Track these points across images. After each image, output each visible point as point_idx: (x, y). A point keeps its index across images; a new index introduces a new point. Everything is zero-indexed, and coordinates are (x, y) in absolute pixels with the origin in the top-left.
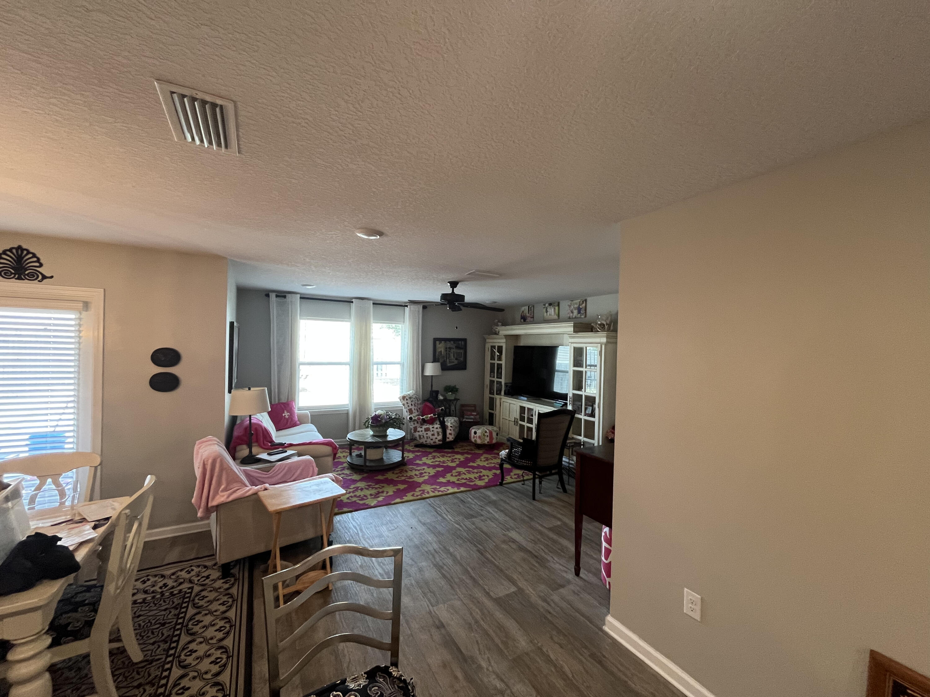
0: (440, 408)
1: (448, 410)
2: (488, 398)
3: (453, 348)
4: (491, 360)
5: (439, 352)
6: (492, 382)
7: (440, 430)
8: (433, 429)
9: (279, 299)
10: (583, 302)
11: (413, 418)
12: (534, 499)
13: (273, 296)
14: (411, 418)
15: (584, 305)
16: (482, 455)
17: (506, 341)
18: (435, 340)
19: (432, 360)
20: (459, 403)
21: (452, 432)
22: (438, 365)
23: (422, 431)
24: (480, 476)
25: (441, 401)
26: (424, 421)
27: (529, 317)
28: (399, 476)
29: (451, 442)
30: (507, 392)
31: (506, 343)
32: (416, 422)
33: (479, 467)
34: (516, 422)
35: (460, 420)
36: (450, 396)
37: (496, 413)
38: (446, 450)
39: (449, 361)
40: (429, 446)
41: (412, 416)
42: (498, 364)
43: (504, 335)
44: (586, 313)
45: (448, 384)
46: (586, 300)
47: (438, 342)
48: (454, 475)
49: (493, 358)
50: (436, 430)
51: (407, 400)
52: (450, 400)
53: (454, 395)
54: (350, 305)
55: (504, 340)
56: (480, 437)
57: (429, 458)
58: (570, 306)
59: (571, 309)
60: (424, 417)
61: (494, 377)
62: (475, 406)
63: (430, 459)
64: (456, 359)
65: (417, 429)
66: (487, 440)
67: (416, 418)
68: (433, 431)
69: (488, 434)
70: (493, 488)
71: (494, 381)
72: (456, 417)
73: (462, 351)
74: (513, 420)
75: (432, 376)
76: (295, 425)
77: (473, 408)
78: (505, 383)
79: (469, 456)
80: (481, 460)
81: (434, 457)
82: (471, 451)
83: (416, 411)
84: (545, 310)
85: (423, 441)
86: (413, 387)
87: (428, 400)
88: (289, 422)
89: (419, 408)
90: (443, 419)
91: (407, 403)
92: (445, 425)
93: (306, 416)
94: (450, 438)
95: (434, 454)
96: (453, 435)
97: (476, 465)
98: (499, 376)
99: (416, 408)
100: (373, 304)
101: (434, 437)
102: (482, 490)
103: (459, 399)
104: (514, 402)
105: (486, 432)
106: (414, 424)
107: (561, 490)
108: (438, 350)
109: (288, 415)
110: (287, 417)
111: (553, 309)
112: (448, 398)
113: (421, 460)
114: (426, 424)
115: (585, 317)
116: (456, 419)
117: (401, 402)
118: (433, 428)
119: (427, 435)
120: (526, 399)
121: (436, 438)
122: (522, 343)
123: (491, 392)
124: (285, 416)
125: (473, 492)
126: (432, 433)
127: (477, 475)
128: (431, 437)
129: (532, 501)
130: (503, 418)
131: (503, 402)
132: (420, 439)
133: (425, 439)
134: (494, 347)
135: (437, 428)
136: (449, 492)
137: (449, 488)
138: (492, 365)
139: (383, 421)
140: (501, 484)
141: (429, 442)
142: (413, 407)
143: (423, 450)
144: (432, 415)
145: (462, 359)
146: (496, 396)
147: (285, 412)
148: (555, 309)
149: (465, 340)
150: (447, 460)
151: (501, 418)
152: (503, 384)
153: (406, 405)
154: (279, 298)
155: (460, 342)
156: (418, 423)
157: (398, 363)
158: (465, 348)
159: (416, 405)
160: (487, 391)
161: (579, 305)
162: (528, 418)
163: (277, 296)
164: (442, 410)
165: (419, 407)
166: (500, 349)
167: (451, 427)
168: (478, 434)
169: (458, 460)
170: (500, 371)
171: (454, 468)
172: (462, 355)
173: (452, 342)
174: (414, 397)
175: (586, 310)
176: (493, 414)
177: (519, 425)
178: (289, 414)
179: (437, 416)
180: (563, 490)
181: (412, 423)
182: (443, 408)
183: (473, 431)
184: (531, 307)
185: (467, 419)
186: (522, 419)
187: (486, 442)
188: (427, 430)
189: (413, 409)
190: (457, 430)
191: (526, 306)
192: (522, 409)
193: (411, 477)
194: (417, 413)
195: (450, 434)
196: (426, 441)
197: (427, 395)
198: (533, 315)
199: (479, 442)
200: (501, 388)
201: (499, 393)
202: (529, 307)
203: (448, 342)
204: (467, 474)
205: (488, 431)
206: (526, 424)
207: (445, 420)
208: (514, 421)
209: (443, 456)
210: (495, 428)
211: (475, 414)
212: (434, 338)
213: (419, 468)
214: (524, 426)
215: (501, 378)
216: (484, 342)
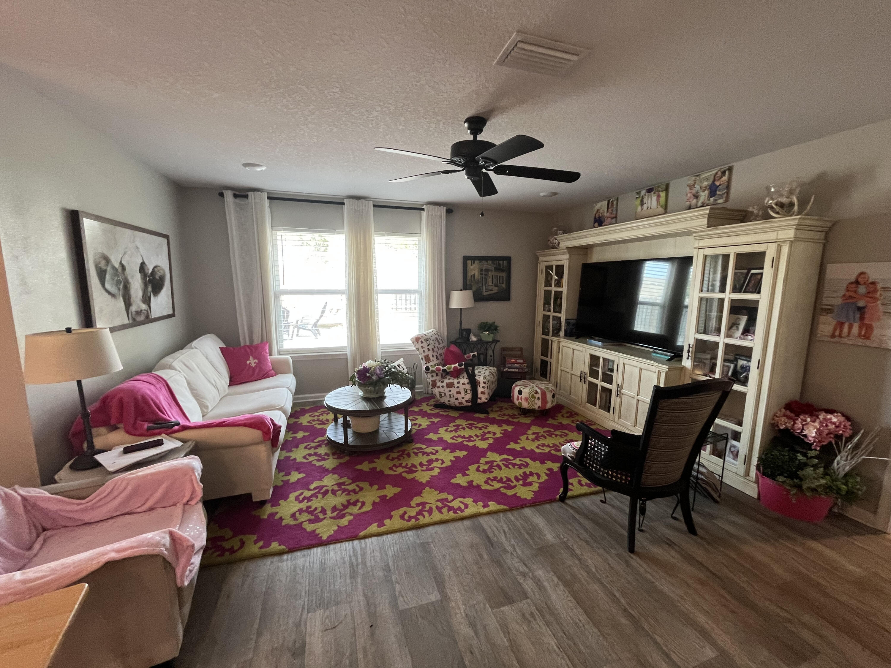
0: (472, 354)
1: (482, 357)
2: (540, 340)
3: (492, 271)
4: (546, 286)
5: (471, 276)
6: (546, 318)
7: (468, 387)
8: (458, 385)
9: (238, 200)
10: (724, 173)
11: (431, 369)
12: (632, 549)
13: (229, 195)
14: (427, 369)
15: (725, 178)
16: (528, 427)
17: (570, 256)
18: (466, 259)
19: (461, 287)
20: (498, 347)
21: (486, 390)
22: (468, 294)
23: (443, 387)
24: (525, 473)
25: (474, 343)
26: (446, 373)
27: (608, 218)
28: (395, 465)
29: (483, 403)
30: (568, 332)
31: (570, 260)
32: (434, 374)
33: (524, 453)
34: (582, 377)
35: (499, 370)
36: (486, 336)
37: (551, 361)
38: (477, 415)
39: (486, 289)
40: (453, 407)
41: (429, 365)
42: (555, 292)
43: (567, 248)
44: (728, 193)
45: (484, 321)
46: (730, 169)
47: (469, 262)
48: (481, 469)
49: (548, 283)
50: (462, 387)
51: (422, 342)
52: (487, 342)
53: (492, 335)
54: (342, 207)
55: (567, 256)
56: (526, 399)
57: (450, 429)
58: (691, 187)
59: (694, 191)
60: (445, 368)
61: (549, 311)
62: (521, 350)
63: (451, 431)
64: (496, 286)
65: (436, 384)
66: (537, 405)
67: (434, 369)
68: (458, 387)
69: (539, 395)
70: (548, 506)
71: (549, 317)
72: (494, 366)
73: (504, 275)
74: (579, 374)
75: (461, 309)
76: (265, 375)
77: (519, 353)
78: (566, 320)
79: (510, 428)
80: (527, 439)
81: (457, 428)
82: (514, 418)
83: (435, 359)
84: (638, 202)
85: (445, 400)
86: (435, 325)
87: (454, 343)
88: (256, 373)
89: (441, 355)
90: (473, 371)
91: (422, 347)
92: (475, 380)
93: (286, 362)
94: (483, 398)
95: (458, 422)
96: (486, 394)
97: (519, 449)
98: (558, 308)
99: (435, 354)
100: (374, 206)
101: (459, 396)
102: (528, 512)
103: (499, 341)
104: (581, 349)
105: (536, 392)
106: (432, 376)
107: (684, 527)
108: (470, 274)
109: (255, 363)
110: (253, 365)
111: (654, 198)
112: (484, 339)
113: (436, 433)
114: (448, 377)
115: (726, 201)
116: (493, 369)
117: (415, 346)
118: (458, 383)
119: (450, 393)
120: (600, 344)
121: (463, 398)
122: (596, 257)
123: (545, 332)
124: (250, 363)
125: (509, 515)
126: (458, 390)
127: (519, 472)
128: (456, 396)
129: (626, 554)
130: (561, 370)
131: (563, 346)
132: (441, 398)
133: (448, 398)
134: (550, 267)
135: (464, 384)
136: (468, 512)
137: (469, 501)
138: (547, 294)
139: (374, 378)
140: (563, 499)
141: (453, 402)
142: (430, 354)
143: (445, 414)
144: (457, 365)
145: (504, 286)
146: (550, 338)
147: (251, 358)
148: (659, 196)
149: (508, 259)
150: (476, 436)
151: (559, 369)
152: (563, 320)
153: (421, 350)
154: (238, 198)
155: (501, 262)
156: (437, 375)
157: (415, 292)
158: (508, 270)
159: (436, 349)
160: (539, 330)
161: (714, 181)
162: (604, 374)
163: (235, 196)
164: (474, 356)
165: (439, 352)
166: (560, 269)
167: (484, 383)
168: (524, 395)
169: (491, 435)
170: (559, 302)
171: (483, 452)
172: (504, 281)
173: (490, 262)
174: (434, 338)
175: (728, 187)
176: (547, 362)
177: (587, 382)
178: (256, 361)
179: (463, 367)
180: (688, 528)
181: (429, 375)
182: (475, 353)
183: (517, 389)
184: (613, 201)
185: (509, 368)
186: (594, 373)
187: (536, 407)
188: (451, 385)
189: (431, 356)
190: (494, 386)
191: (604, 200)
192: (594, 359)
193: (411, 470)
194: (436, 362)
195: (483, 393)
196: (449, 401)
197: (455, 335)
198: (616, 214)
199: (525, 405)
200: (560, 326)
201: (556, 333)
202: (609, 201)
203: (484, 262)
204: (503, 467)
205: (539, 391)
206: (600, 383)
207: (476, 372)
208: (581, 377)
209: (470, 427)
210: (550, 386)
211: (521, 361)
212: (464, 256)
213: (429, 450)
214: (596, 385)
215: (560, 312)
216: (536, 261)
